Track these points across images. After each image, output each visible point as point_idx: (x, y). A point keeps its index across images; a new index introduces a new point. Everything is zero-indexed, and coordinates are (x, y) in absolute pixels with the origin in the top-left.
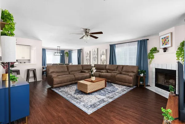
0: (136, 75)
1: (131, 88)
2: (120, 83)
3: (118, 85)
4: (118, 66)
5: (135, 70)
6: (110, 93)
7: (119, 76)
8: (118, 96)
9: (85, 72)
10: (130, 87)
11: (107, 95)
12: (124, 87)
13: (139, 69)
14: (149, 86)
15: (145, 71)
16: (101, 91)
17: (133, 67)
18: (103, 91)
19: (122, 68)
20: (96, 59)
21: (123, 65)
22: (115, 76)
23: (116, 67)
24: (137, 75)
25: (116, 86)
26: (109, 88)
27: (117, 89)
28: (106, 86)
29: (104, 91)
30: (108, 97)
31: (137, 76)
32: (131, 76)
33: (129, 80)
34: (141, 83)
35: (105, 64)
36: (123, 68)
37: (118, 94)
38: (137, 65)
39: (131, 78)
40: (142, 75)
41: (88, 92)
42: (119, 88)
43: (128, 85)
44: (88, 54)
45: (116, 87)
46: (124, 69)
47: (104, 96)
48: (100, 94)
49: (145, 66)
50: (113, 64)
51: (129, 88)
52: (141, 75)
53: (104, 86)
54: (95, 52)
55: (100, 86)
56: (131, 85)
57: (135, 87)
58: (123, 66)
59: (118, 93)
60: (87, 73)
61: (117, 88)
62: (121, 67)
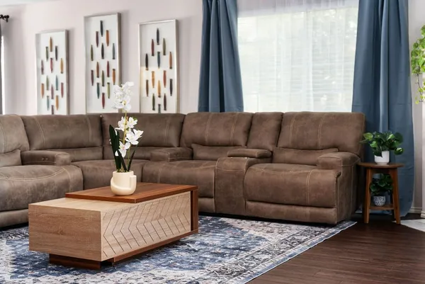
0: (353, 159)
1: (332, 230)
2: (270, 209)
3: (259, 223)
4: (255, 120)
5: (350, 137)
6: (223, 255)
7: (261, 169)
8: (267, 264)
9: (50, 161)
10: (326, 225)
11: (212, 264)
12: (295, 229)
13: (366, 131)
14: (417, 216)
15: (399, 138)
16: (173, 251)
17: (336, 119)
18: (184, 254)
19: (279, 129)
20: (108, 80)
21: (284, 111)
22: (238, 177)
23: (244, 124)
24: (359, 161)
25: (252, 229)
26: (215, 240)
27: (260, 238)
28: (194, 229)
29: (189, 251)
30: (220, 272)
31: (358, 167)
32: (326, 166)
33: (317, 188)
34: (380, 201)
35: (172, 109)
36: (285, 129)
37: (266, 257)
38: (359, 111)
39: (330, 176)
40: (383, 159)
41: (107, 253)
42: (269, 235)
43: (312, 215)
44: (52, 47)
45: (252, 232)
46: (288, 135)
47: (194, 268)
48: (170, 266)
49: (397, 115)
50: (222, 109)
51: (318, 229)
52: (378, 159)
53: (188, 229)
54: (103, 40)
55: (165, 226)
56: (331, 213)
57: (347, 225)
58: (281, 120)
59: (265, 252)
60: (65, 164)
61: (257, 234)
62: (273, 124)
